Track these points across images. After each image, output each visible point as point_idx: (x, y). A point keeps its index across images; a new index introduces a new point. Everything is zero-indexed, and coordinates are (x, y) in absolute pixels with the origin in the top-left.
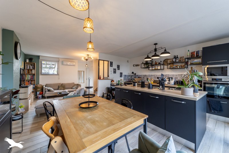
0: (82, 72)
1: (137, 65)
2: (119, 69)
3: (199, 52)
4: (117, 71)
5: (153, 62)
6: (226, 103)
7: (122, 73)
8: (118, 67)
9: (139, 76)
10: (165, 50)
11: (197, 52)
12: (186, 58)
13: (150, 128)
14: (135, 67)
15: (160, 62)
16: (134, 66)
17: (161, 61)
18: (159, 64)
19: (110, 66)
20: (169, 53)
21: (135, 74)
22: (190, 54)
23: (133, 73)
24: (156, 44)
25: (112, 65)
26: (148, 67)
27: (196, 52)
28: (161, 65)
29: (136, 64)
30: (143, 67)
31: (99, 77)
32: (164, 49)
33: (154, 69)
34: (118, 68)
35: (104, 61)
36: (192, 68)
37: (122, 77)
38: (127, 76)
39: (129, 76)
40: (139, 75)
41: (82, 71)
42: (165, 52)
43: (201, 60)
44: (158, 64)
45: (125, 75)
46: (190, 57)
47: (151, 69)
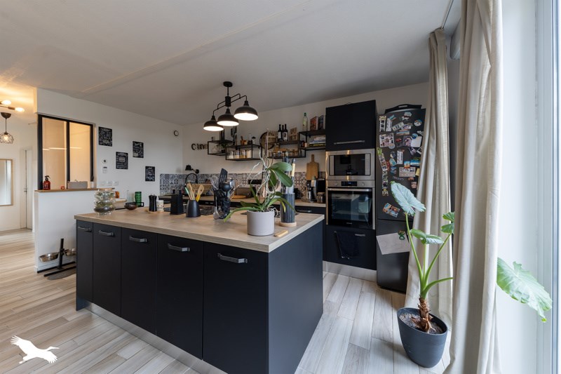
0: (9, 163)
1: (201, 147)
2: (141, 156)
3: (323, 119)
4: (132, 160)
5: (236, 137)
6: (364, 235)
7: (154, 168)
8: (138, 149)
9: (206, 177)
10: (246, 103)
11: (319, 120)
12: (300, 133)
13: (171, 356)
14: (197, 151)
15: (250, 139)
16: (194, 147)
17: (254, 138)
18: (250, 143)
19: (101, 143)
20: (253, 111)
21: (197, 171)
22: (307, 122)
23: (188, 168)
24: (228, 84)
25: (110, 140)
26: (224, 153)
27: (317, 119)
28: (254, 148)
29: (199, 143)
30: (215, 151)
31: (44, 180)
32: (244, 99)
33: (238, 157)
34: (134, 151)
35: (68, 121)
36: (313, 156)
37: (153, 180)
38: (173, 176)
39: (180, 176)
40: (207, 175)
41: (6, 160)
42: (246, 108)
43: (325, 138)
44: (246, 143)
45: (167, 176)
46: (309, 130)
47: (231, 157)
